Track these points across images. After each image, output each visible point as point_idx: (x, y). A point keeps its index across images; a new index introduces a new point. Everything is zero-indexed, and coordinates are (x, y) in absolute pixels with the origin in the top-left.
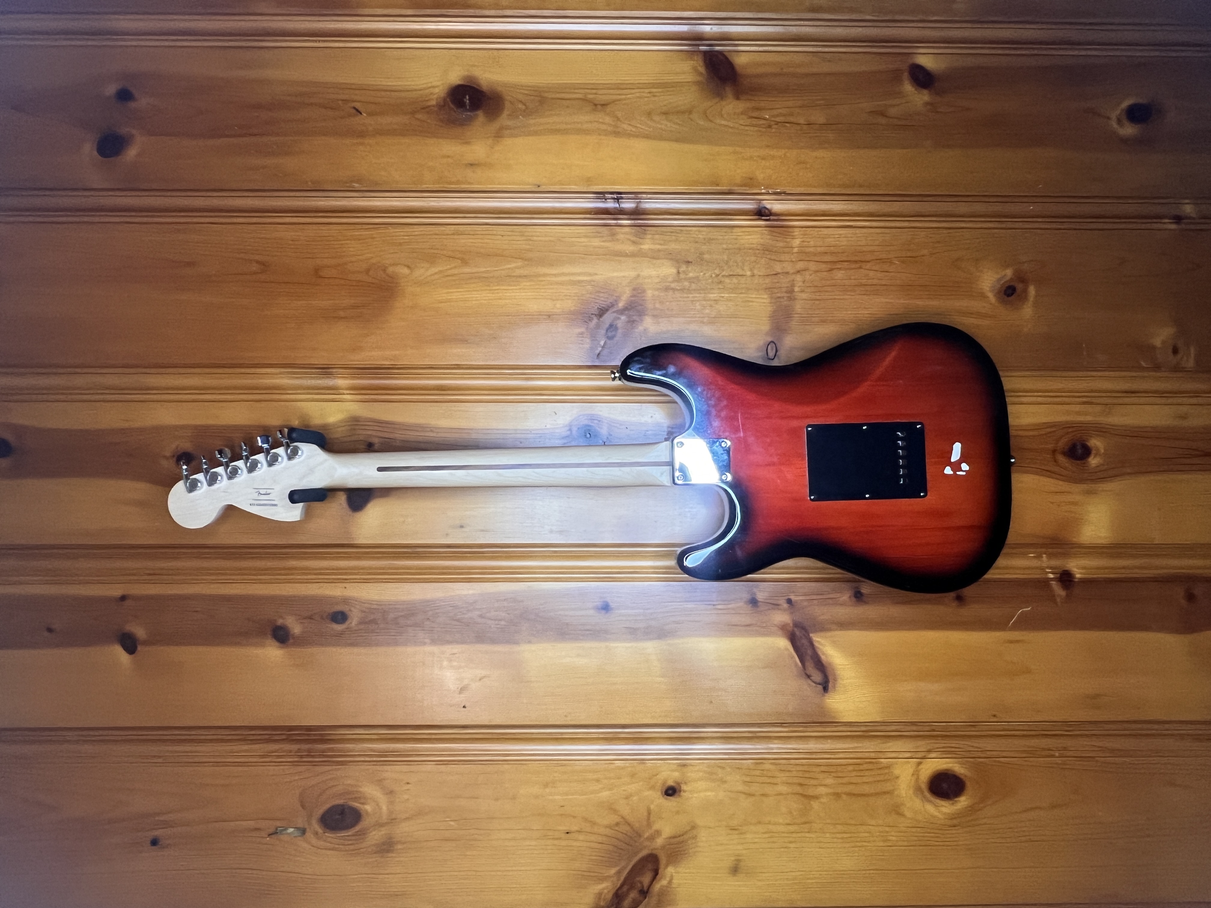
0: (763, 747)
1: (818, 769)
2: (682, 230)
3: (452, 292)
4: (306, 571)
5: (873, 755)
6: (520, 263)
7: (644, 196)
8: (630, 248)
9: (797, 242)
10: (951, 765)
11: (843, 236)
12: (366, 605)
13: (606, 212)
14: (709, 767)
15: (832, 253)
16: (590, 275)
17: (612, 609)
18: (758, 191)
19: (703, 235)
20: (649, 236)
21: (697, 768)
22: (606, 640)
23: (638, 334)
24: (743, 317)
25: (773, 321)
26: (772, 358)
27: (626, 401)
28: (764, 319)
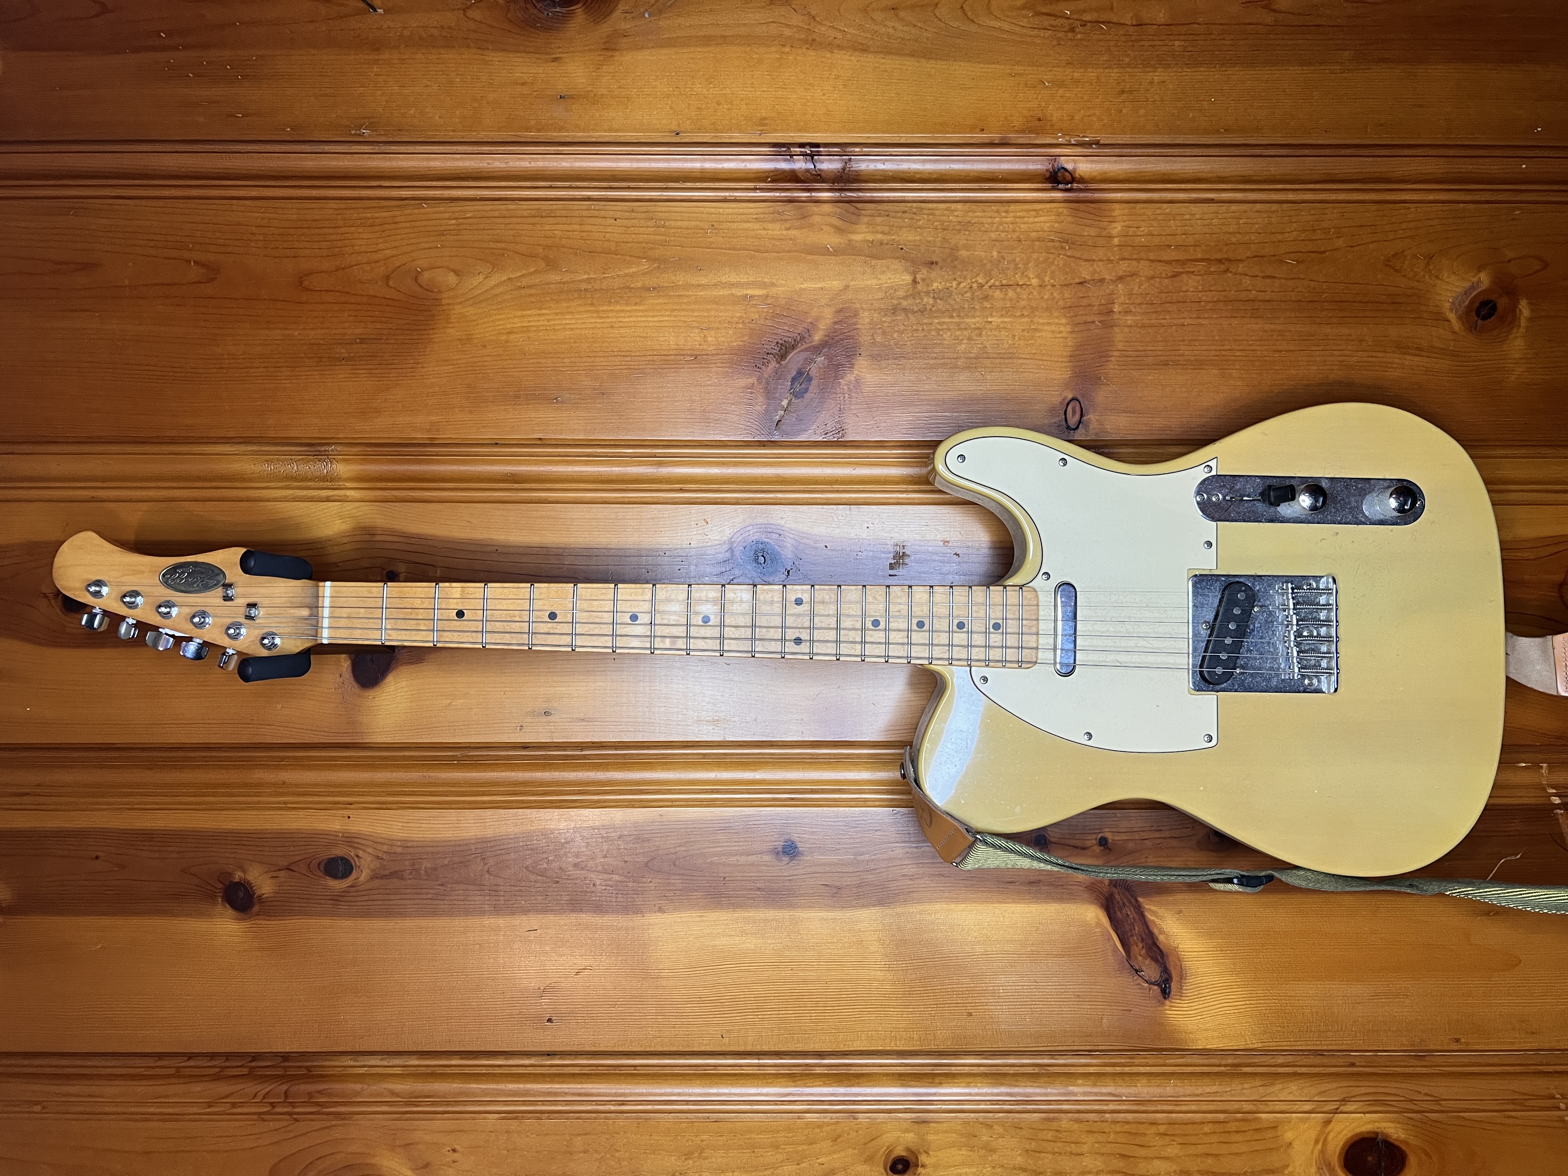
0: (1057, 1091)
1: (1153, 1130)
2: (922, 209)
3: (530, 316)
4: (282, 788)
5: (1247, 1107)
6: (645, 266)
7: (857, 150)
8: (831, 239)
9: (1117, 228)
10: (1383, 1125)
11: (1198, 216)
12: (385, 848)
13: (793, 177)
14: (967, 1123)
15: (1177, 247)
16: (763, 285)
17: (802, 854)
18: (1054, 142)
19: (957, 216)
20: (866, 219)
21: (944, 1126)
22: (792, 906)
23: (845, 387)
24: (1024, 356)
25: (1075, 364)
26: (1074, 427)
27: (824, 501)
28: (1061, 359)
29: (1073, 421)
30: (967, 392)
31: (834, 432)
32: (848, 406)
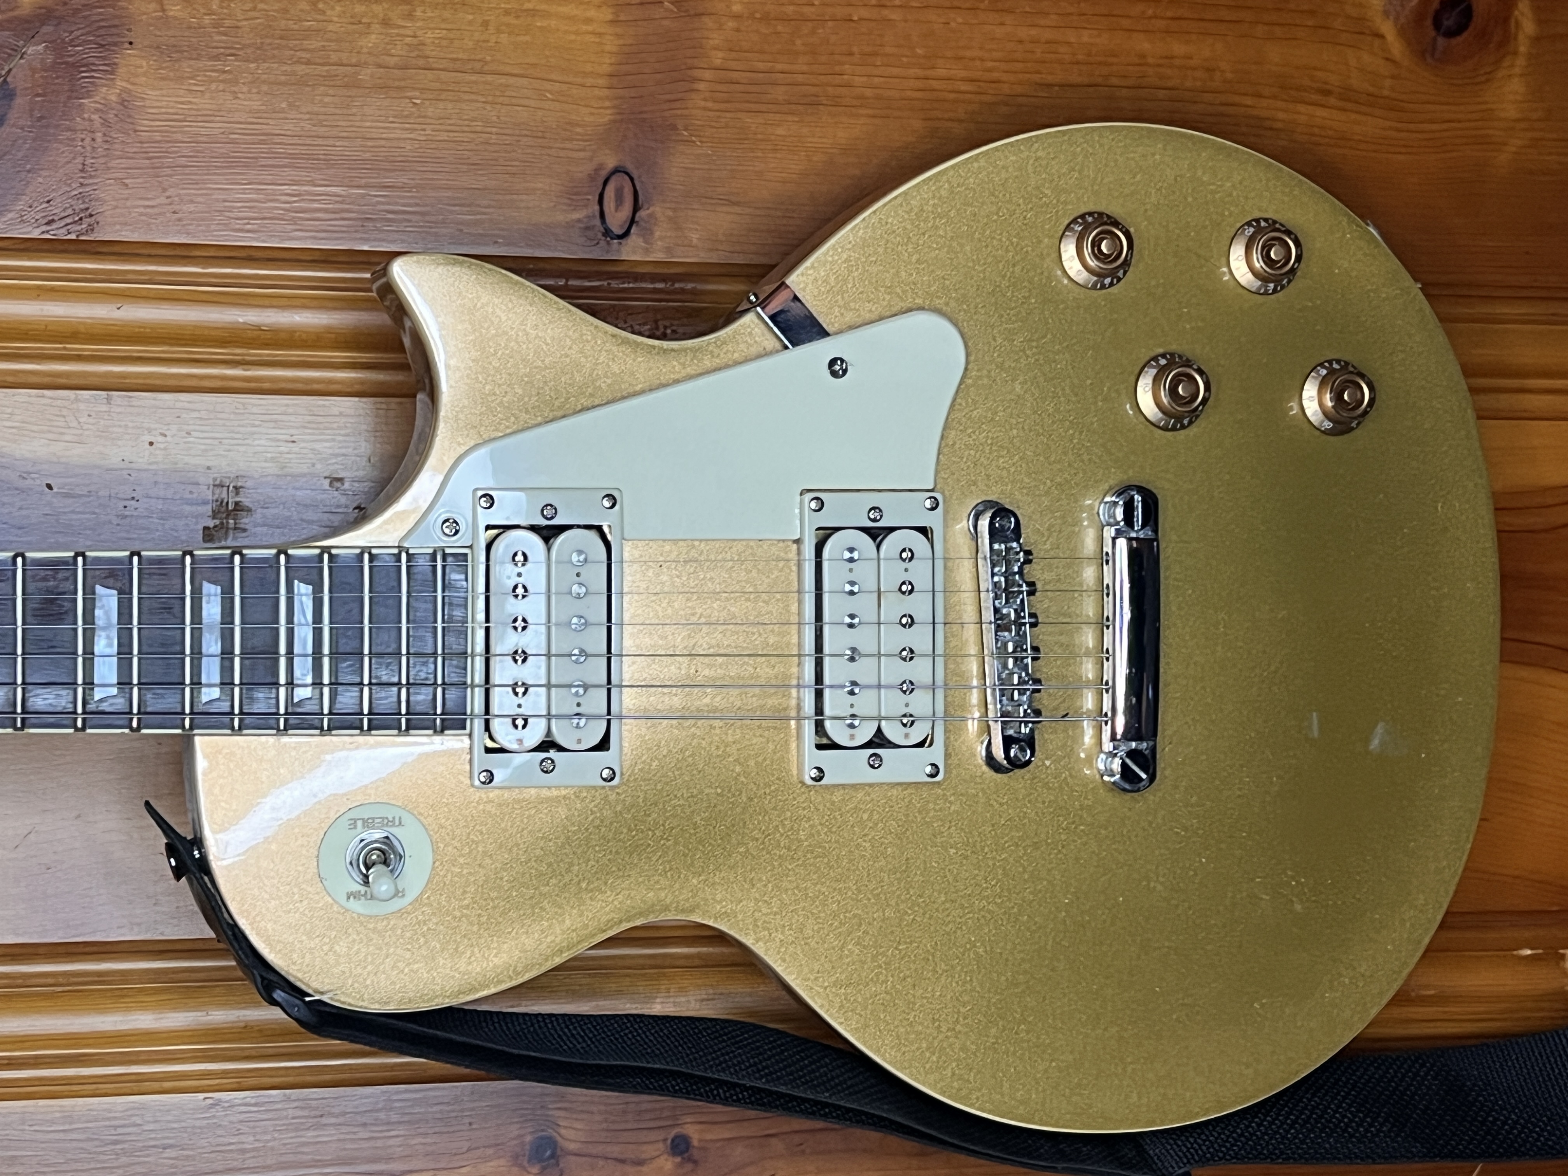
23: (95, 117)
24: (508, 69)
25: (621, 92)
26: (620, 232)
27: (46, 380)
28: (590, 81)
29: (617, 219)
30: (383, 143)
31: (69, 220)
32: (102, 160)
